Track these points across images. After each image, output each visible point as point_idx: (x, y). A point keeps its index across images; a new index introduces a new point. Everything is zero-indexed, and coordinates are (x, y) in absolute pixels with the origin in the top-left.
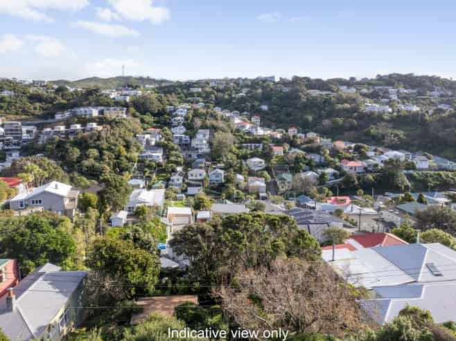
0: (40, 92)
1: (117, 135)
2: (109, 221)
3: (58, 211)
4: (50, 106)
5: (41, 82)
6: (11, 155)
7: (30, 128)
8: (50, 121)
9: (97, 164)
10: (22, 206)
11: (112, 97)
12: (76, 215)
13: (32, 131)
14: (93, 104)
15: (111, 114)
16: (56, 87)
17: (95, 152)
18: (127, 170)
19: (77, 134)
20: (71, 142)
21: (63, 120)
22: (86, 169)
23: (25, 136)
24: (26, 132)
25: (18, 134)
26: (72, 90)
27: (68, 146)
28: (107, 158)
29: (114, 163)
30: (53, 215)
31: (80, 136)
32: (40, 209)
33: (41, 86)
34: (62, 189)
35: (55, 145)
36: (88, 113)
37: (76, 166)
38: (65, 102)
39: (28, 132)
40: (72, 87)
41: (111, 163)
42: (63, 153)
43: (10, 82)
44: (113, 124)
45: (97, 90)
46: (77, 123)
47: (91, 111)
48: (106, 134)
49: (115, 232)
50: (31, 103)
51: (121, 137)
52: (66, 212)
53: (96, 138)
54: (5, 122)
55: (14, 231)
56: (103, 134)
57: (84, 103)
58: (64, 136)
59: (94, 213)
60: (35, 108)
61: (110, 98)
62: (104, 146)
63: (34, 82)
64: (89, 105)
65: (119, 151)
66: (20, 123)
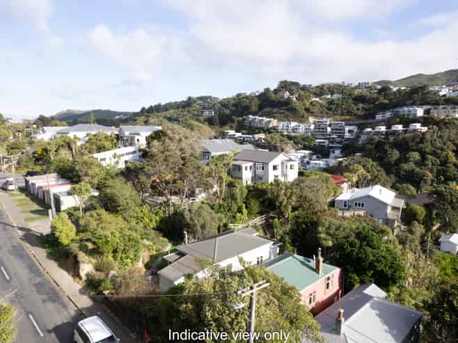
0: (364, 93)
1: (445, 139)
2: (437, 243)
3: (378, 219)
4: (372, 106)
5: (366, 83)
6: (334, 152)
7: (351, 128)
8: (370, 121)
9: (417, 169)
10: (345, 206)
11: (441, 94)
12: (398, 226)
13: (353, 131)
14: (418, 102)
15: (440, 113)
16: (379, 87)
17: (416, 156)
18: (454, 179)
19: (398, 135)
20: (390, 143)
21: (384, 121)
22: (405, 173)
23: (347, 135)
24: (348, 131)
25: (341, 133)
26: (395, 89)
27: (387, 147)
28: (430, 163)
29: (438, 170)
30: (374, 222)
31: (401, 137)
32: (362, 213)
33: (365, 88)
34: (384, 194)
35: (374, 146)
36: (412, 113)
37: (393, 169)
38: (387, 101)
39: (350, 131)
40: (395, 87)
41: (435, 169)
42: (381, 154)
43: (340, 86)
44: (441, 125)
45: (423, 88)
46: (399, 123)
47: (416, 110)
48: (432, 136)
49: (444, 259)
50: (356, 105)
51: (451, 141)
52: (388, 222)
53: (418, 140)
54: (333, 122)
55: (344, 238)
56: (428, 136)
57: (408, 102)
58: (383, 137)
59: (419, 229)
60: (358, 109)
61: (439, 95)
62: (427, 150)
63: (359, 83)
64: (413, 104)
65: (447, 156)
66: (344, 123)
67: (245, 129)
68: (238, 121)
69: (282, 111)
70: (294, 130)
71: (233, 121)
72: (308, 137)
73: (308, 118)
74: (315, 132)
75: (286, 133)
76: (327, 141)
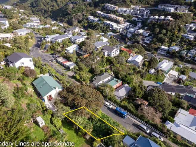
3: (137, 65)
6: (138, 24)
7: (148, 11)
9: (164, 37)
10: (130, 62)
17: (165, 31)
18: (175, 41)
20: (158, 24)
22: (159, 38)
27: (156, 26)
31: (161, 23)
35: (152, 25)
36: (169, 10)
37: (156, 36)
39: (146, 13)
41: (169, 37)
47: (171, 9)
51: (178, 25)
53: (167, 24)
54: (140, 8)
56: (171, 23)
58: (156, 21)
62: (169, 29)
65: (174, 32)
66: (145, 9)
67: (105, 10)
68: (102, 6)
69: (120, 2)
70: (125, 12)
71: (100, 6)
72: (130, 16)
73: (131, 5)
74: (133, 13)
75: (121, 13)
76: (137, 18)
